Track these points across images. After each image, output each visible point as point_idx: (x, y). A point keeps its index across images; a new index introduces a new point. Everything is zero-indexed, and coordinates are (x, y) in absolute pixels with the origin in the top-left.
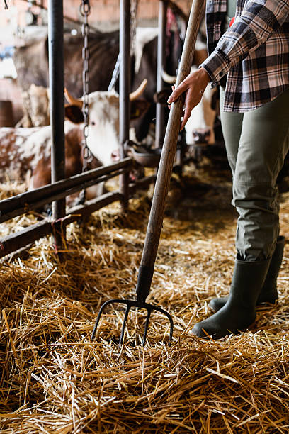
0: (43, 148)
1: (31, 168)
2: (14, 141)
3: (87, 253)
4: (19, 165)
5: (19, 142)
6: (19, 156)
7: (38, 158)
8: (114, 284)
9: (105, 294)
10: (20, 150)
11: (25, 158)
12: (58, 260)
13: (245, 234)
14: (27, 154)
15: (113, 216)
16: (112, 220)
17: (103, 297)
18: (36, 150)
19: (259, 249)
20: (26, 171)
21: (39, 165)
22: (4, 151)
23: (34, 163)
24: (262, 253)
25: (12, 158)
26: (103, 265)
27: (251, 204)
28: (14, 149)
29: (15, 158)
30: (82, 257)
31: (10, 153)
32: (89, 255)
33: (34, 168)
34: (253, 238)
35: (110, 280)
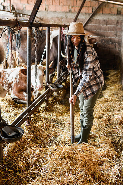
0: (16, 79)
1: (11, 87)
2: (5, 76)
3: (37, 125)
4: (7, 85)
5: (7, 76)
6: (7, 82)
7: (14, 83)
8: (46, 136)
9: (44, 140)
10: (7, 80)
11: (9, 83)
12: (29, 129)
13: (85, 121)
14: (10, 81)
15: (44, 108)
16: (43, 109)
17: (44, 141)
18: (14, 80)
19: (88, 125)
20: (10, 88)
21: (15, 86)
22: (1, 80)
23: (13, 85)
24: (89, 127)
25: (4, 83)
26: (42, 129)
27: (87, 114)
28: (5, 79)
29: (5, 83)
30: (35, 126)
31: (3, 81)
32: (38, 126)
33: (13, 86)
34: (87, 122)
35: (45, 134)
